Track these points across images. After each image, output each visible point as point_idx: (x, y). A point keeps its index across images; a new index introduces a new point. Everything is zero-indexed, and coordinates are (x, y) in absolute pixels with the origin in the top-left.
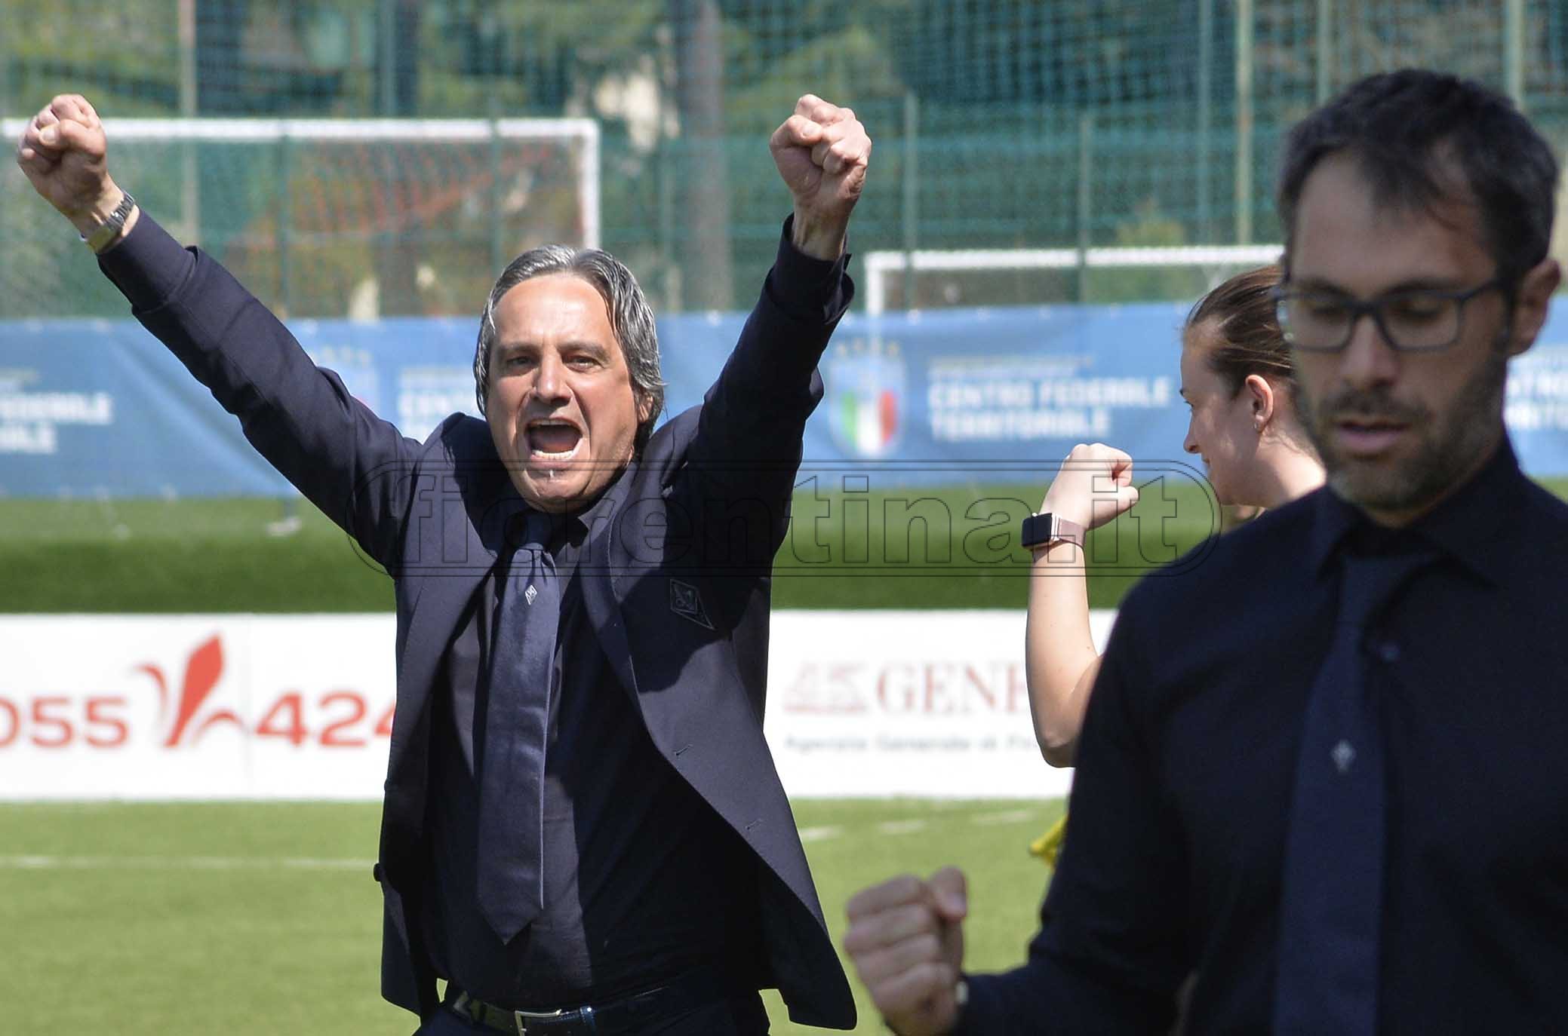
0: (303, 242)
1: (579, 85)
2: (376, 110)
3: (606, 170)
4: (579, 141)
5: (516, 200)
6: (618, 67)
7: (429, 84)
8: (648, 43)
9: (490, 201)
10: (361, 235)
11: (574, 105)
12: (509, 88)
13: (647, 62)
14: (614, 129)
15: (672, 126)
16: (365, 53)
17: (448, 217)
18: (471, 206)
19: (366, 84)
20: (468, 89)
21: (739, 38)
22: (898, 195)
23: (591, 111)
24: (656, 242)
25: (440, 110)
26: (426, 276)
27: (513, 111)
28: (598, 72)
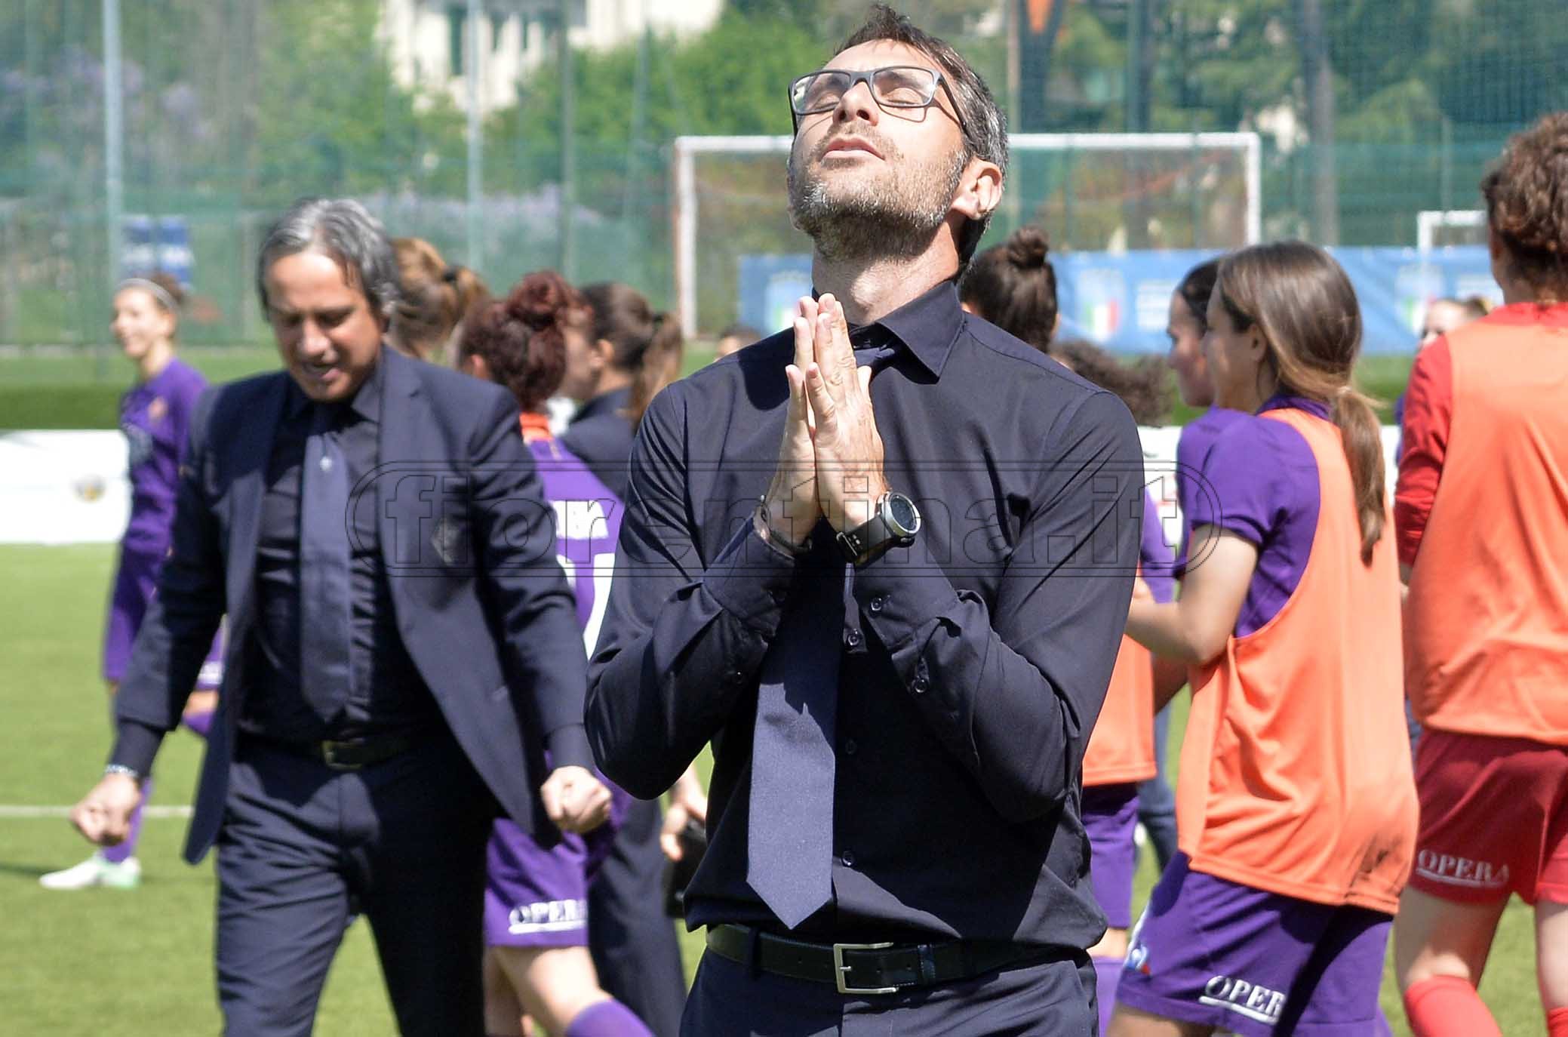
0: (1081, 207)
1: (1247, 113)
2: (1125, 129)
3: (1264, 165)
4: (1246, 149)
5: (1208, 181)
6: (1270, 102)
7: (1158, 114)
8: (1288, 89)
9: (1193, 180)
10: (1114, 203)
11: (1244, 124)
12: (1205, 115)
13: (1287, 98)
14: (1268, 141)
15: (1303, 137)
16: (1119, 94)
17: (1168, 192)
18: (1181, 184)
19: (1118, 114)
20: (1178, 117)
21: (1344, 86)
22: (1438, 180)
23: (1254, 128)
24: (1291, 205)
25: (1164, 129)
26: (1154, 226)
27: (1209, 128)
28: (1259, 106)
